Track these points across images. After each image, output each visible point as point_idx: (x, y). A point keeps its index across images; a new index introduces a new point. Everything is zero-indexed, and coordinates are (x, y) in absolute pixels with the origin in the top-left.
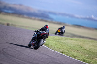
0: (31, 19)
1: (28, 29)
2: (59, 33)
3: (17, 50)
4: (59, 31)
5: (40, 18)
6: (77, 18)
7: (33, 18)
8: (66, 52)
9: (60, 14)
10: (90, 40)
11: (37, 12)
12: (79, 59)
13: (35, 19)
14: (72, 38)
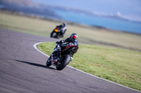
0: (29, 17)
1: (24, 32)
2: (57, 33)
3: (9, 63)
4: (57, 31)
5: (43, 17)
6: (97, 16)
7: (33, 15)
8: (81, 65)
9: (71, 10)
10: (115, 48)
11: (38, 7)
12: (99, 76)
13: (35, 18)
14: (89, 45)
